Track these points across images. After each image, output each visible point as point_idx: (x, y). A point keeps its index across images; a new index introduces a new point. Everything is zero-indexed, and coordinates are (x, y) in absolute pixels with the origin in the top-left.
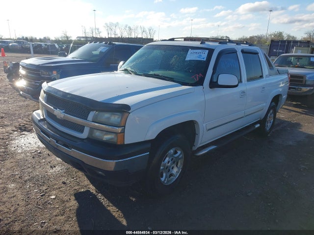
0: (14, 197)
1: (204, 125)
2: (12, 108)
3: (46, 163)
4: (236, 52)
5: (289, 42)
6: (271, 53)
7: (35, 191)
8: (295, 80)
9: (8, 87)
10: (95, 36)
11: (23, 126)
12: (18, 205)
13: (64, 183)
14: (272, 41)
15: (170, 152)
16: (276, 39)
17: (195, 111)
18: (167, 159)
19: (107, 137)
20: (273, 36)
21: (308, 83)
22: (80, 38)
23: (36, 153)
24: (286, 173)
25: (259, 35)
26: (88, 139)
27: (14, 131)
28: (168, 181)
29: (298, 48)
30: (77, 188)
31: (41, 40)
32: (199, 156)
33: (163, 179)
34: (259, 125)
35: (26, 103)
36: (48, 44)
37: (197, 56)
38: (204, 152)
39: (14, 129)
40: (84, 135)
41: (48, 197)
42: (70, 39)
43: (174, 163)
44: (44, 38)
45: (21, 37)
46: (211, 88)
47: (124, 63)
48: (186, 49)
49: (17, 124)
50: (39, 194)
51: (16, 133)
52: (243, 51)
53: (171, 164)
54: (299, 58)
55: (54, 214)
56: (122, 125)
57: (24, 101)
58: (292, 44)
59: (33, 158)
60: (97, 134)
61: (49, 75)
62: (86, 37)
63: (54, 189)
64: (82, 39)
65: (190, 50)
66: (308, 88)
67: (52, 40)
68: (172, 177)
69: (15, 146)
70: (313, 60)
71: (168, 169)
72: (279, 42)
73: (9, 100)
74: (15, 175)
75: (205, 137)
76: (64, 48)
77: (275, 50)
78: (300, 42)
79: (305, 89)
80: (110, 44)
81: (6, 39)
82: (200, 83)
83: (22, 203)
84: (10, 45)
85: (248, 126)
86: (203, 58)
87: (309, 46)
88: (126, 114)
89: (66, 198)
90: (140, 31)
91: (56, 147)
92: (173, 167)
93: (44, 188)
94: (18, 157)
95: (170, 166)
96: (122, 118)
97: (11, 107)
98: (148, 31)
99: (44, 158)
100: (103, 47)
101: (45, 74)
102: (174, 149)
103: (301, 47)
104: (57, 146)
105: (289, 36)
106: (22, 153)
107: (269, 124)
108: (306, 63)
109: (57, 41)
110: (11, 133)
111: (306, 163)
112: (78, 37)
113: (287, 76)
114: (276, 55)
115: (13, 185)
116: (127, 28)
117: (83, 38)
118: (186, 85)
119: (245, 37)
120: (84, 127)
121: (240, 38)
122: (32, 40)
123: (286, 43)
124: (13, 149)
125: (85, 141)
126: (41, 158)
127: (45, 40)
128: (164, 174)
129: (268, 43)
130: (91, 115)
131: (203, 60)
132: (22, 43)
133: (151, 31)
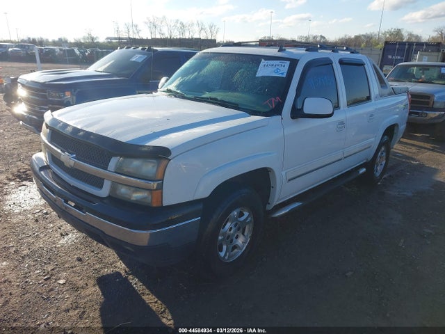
0: (5, 282)
1: (284, 173)
2: (9, 146)
3: (54, 229)
4: (332, 64)
5: (410, 44)
6: (384, 61)
7: (36, 272)
8: (419, 102)
9: (4, 113)
10: (131, 36)
11: (24, 172)
12: (11, 294)
13: (79, 260)
14: (386, 43)
15: (231, 214)
16: (392, 40)
17: (269, 154)
18: (228, 225)
19: (137, 196)
20: (388, 36)
21: (437, 105)
22: (111, 39)
23: (40, 214)
24: (402, 241)
25: (369, 33)
26: (109, 197)
27: (10, 180)
28: (230, 257)
29: (424, 53)
30: (98, 266)
31: (54, 43)
32: (276, 218)
33: (222, 254)
34: (364, 170)
35: (30, 137)
36: (64, 49)
37: (274, 69)
38: (283, 212)
39: (10, 177)
40: (104, 192)
41: (55, 282)
42: (95, 41)
43: (239, 229)
44: (59, 39)
45: (26, 38)
46: (293, 118)
47: (167, 80)
48: (256, 59)
49: (15, 170)
50: (42, 277)
51: (12, 183)
52: (341, 62)
53: (235, 232)
54: (424, 68)
55: (63, 307)
56: (159, 178)
57: (27, 135)
58: (414, 47)
59: (37, 221)
60: (123, 190)
61: (60, 98)
62: (120, 39)
63: (64, 270)
64: (114, 41)
65: (263, 60)
66: (437, 113)
67: (70, 43)
68: (236, 250)
69: (12, 202)
70: (444, 71)
71: (229, 239)
72: (396, 44)
73: (5, 133)
74: (9, 248)
75: (284, 189)
76: (87, 54)
77: (390, 57)
78: (427, 44)
79: (432, 114)
80: (150, 50)
81: (5, 42)
82: (277, 111)
83: (17, 292)
84: (10, 49)
85: (349, 171)
86: (282, 74)
87: (439, 51)
88: (165, 162)
89: (81, 283)
90: (196, 28)
91: (64, 208)
92: (238, 235)
93: (50, 268)
94: (14, 221)
95: (233, 234)
96: (158, 168)
97: (8, 144)
98: (208, 29)
99: (52, 222)
100: (139, 56)
101: (54, 96)
102: (238, 210)
103: (428, 51)
104: (66, 207)
105: (411, 35)
106: (20, 214)
107: (378, 168)
108: (435, 75)
109: (78, 44)
110: (6, 184)
111: (432, 226)
112: (107, 38)
113: (406, 97)
114: (392, 63)
115: (4, 263)
116: (179, 25)
117: (115, 39)
118: (257, 115)
119: (347, 37)
120: (103, 180)
121: (341, 37)
122: (41, 43)
123: (407, 47)
124: (8, 208)
125: (105, 201)
126: (48, 221)
127: (61, 42)
128: (225, 247)
129: (381, 45)
130: (113, 162)
131: (280, 75)
132: (27, 47)
133: (213, 28)
